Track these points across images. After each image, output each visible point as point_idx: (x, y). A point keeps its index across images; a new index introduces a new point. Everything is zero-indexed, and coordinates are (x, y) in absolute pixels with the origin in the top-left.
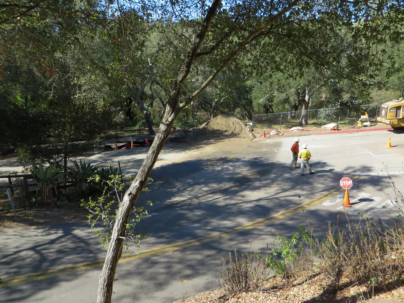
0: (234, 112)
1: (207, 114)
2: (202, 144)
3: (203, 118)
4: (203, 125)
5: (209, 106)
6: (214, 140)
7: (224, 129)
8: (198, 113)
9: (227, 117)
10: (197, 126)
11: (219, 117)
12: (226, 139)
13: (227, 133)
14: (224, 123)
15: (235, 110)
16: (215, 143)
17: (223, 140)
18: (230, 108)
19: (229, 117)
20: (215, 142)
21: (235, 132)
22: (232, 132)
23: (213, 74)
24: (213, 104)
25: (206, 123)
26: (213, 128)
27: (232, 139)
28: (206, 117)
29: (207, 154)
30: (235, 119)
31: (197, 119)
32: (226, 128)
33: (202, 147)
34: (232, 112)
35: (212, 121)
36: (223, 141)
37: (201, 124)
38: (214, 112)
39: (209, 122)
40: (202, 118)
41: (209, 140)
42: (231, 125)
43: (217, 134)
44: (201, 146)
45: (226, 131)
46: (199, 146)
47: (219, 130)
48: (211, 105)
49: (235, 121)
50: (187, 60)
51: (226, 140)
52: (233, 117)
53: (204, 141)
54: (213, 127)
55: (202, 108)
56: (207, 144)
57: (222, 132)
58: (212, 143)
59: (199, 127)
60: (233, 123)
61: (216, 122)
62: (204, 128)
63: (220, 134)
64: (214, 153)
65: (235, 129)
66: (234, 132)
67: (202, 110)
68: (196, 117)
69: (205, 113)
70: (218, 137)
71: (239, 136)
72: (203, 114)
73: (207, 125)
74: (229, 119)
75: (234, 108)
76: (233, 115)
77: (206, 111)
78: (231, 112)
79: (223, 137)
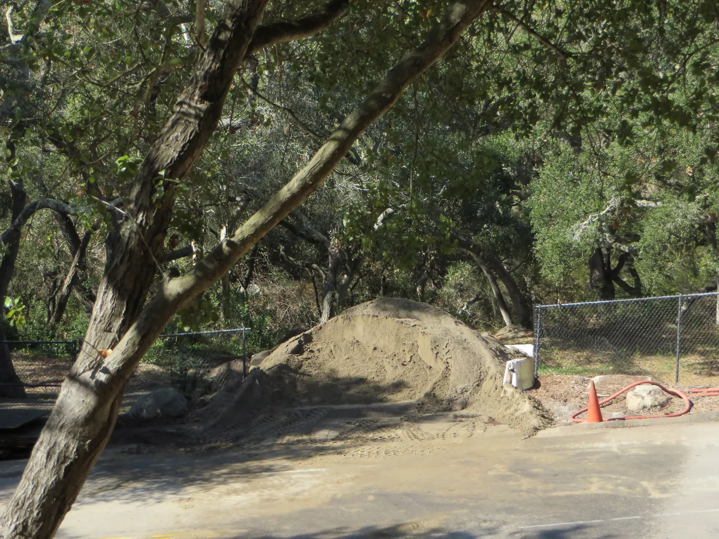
0: (439, 285)
1: (300, 292)
2: (273, 455)
3: (281, 314)
4: (281, 354)
5: (311, 251)
6: (333, 434)
7: (390, 376)
8: (255, 288)
9: (402, 313)
10: (246, 358)
11: (364, 311)
12: (395, 426)
13: (400, 398)
14: (387, 342)
15: (444, 273)
16: (338, 451)
17: (385, 434)
18: (420, 267)
19: (416, 314)
20: (339, 444)
21: (446, 393)
22: (428, 389)
23: (339, 134)
24: (334, 246)
25: (292, 343)
26: (333, 371)
27: (428, 428)
28: (296, 308)
29: (297, 507)
30: (448, 323)
31: (248, 322)
32: (400, 370)
33: (268, 469)
34: (430, 287)
35: (328, 330)
36: (382, 440)
37: (268, 345)
38: (334, 285)
39: (309, 339)
40: (272, 313)
41: (309, 431)
42: (425, 353)
43: (351, 400)
44: (267, 463)
45: (398, 386)
46: (253, 464)
47: (361, 381)
48: (322, 246)
49: (447, 332)
50: (208, 62)
51: (399, 432)
52: (438, 314)
53: (280, 435)
54: (331, 364)
55: (276, 259)
56: (294, 453)
57: (379, 389)
58: (321, 451)
59: (258, 361)
60: (435, 345)
61: (348, 335)
62: (283, 369)
63: (369, 401)
64: (334, 500)
65: (445, 377)
66: (437, 392)
67: (275, 271)
68: (244, 308)
69: (292, 288)
70: (358, 414)
71: (464, 412)
72: (278, 289)
73: (298, 350)
74: (412, 322)
75: (443, 264)
76: (433, 298)
77: (296, 274)
78: (423, 285)
79: (385, 419)
